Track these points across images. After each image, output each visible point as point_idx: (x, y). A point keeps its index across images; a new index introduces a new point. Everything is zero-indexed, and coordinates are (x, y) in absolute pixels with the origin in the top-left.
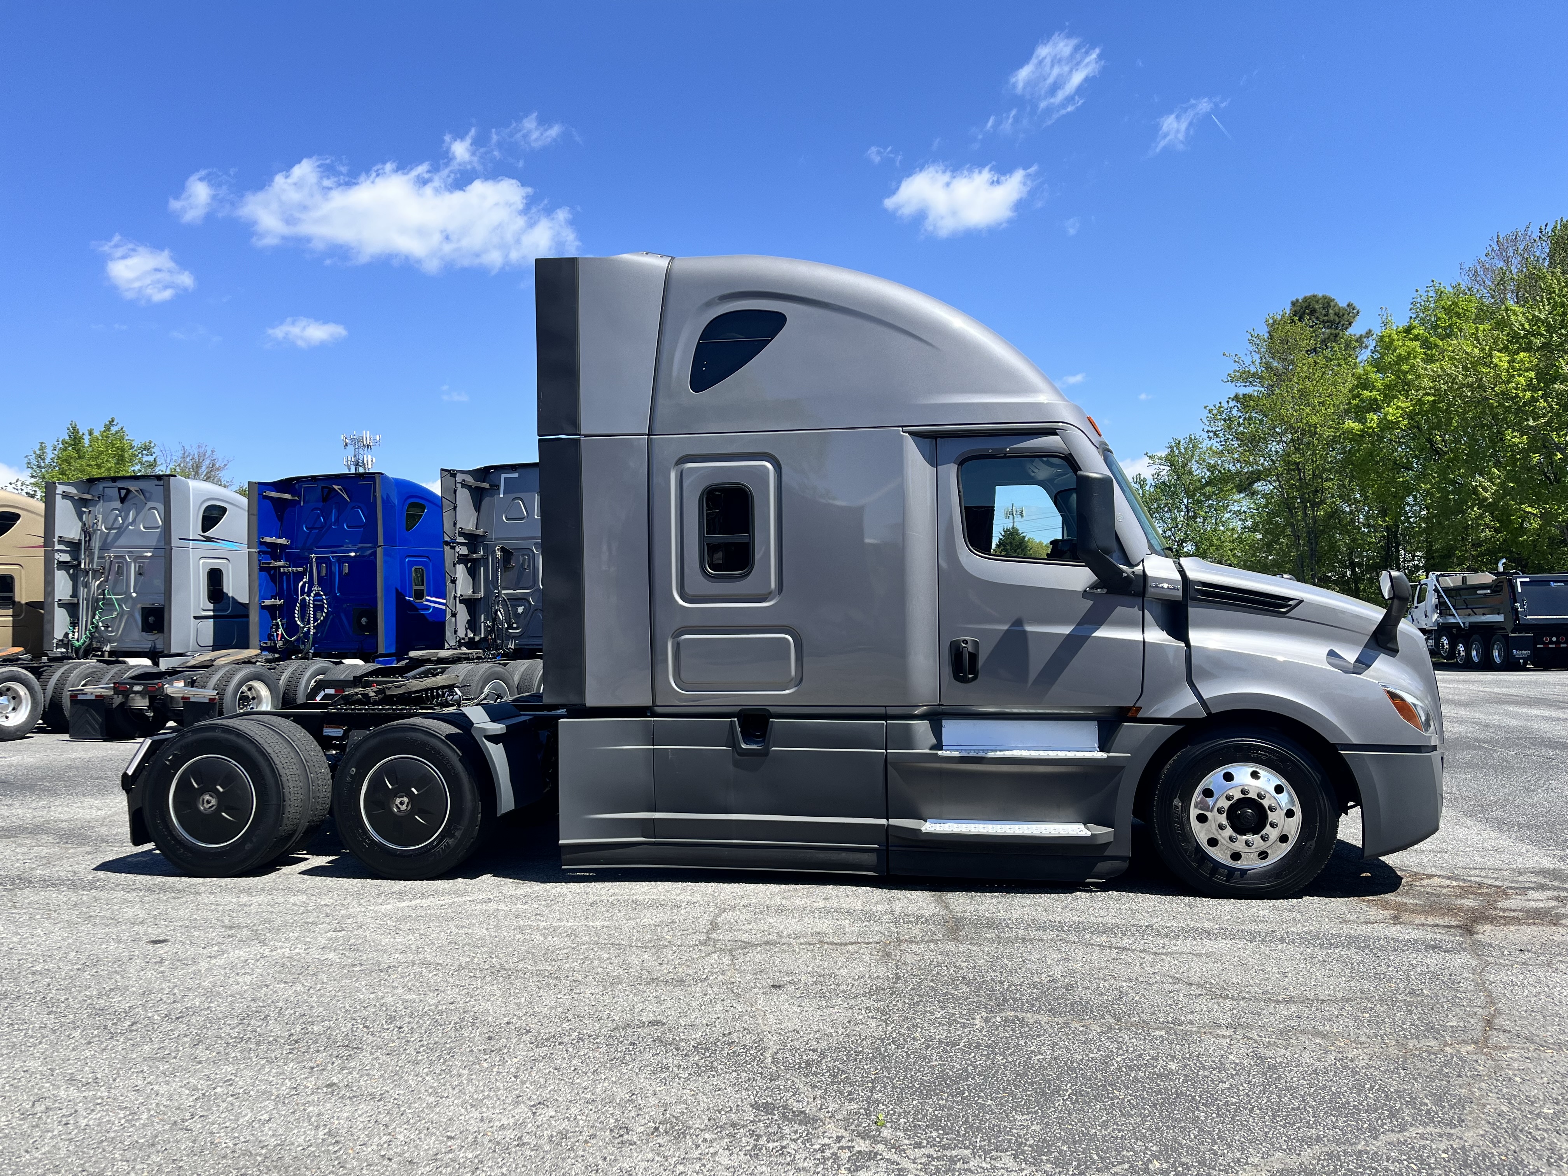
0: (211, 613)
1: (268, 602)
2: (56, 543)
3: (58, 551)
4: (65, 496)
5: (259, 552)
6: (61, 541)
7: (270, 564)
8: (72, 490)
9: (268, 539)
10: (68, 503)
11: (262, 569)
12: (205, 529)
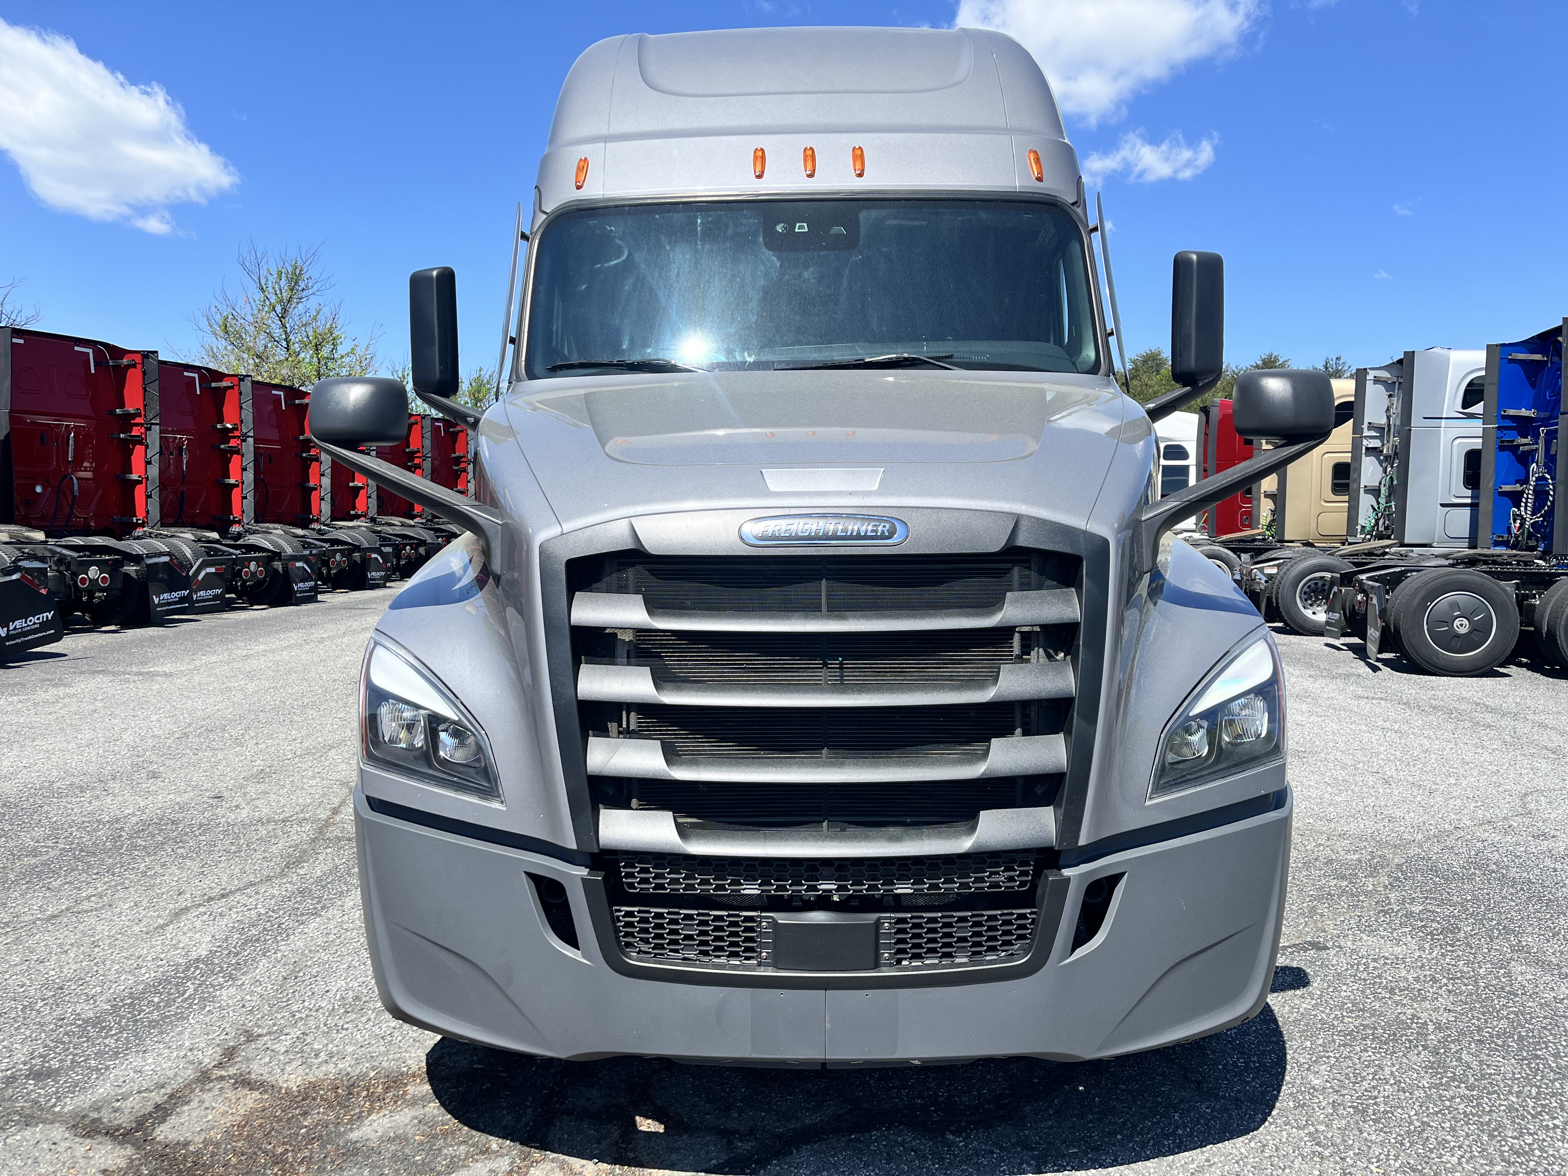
0: (1469, 501)
1: (1506, 488)
2: (1365, 430)
3: (1366, 437)
4: (1377, 380)
5: (1499, 428)
6: (1371, 426)
7: (1513, 441)
8: (1385, 374)
9: (1512, 412)
10: (1381, 388)
11: (1501, 448)
12: (1466, 404)
